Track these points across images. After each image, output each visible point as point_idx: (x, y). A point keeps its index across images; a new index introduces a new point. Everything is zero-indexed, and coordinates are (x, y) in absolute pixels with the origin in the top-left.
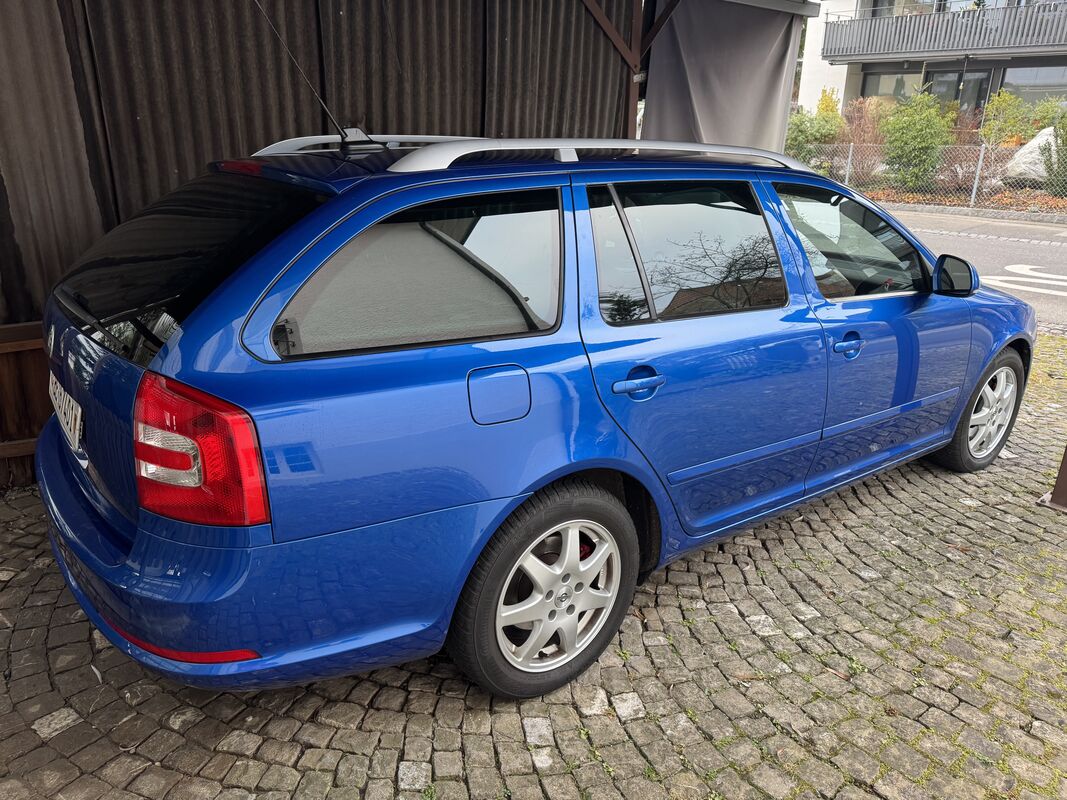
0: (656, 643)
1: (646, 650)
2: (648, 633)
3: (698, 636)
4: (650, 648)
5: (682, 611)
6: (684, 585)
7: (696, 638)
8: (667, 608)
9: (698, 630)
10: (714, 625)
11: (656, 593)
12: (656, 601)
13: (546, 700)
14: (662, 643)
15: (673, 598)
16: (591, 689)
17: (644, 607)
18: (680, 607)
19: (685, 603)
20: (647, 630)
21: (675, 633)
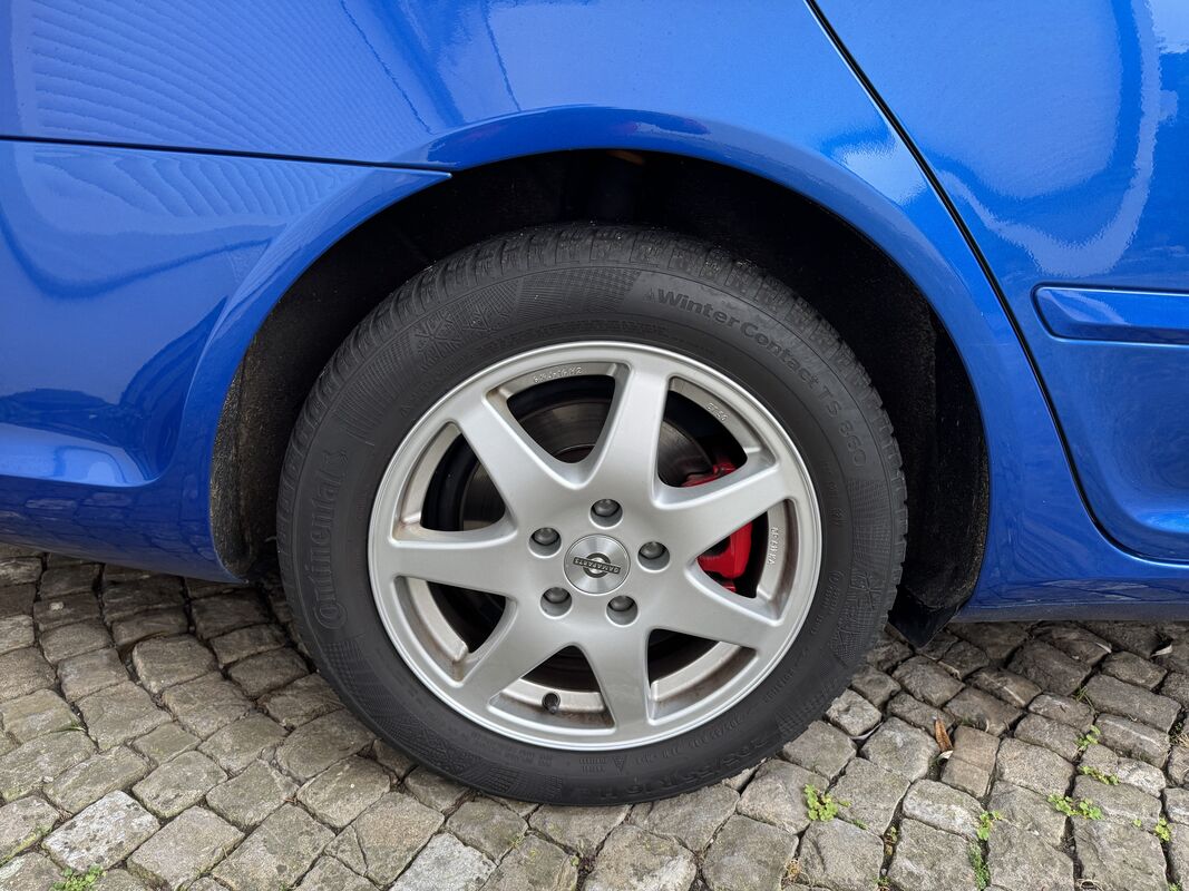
0: (939, 818)
1: (897, 823)
2: (934, 787)
3: (1085, 856)
4: (907, 824)
5: (1077, 773)
6: (1123, 716)
7: (1074, 856)
8: (1033, 751)
9: (1091, 839)
10: (1156, 846)
11: (1026, 708)
12: (1013, 726)
13: (536, 820)
14: (957, 825)
15: (1070, 735)
16: (665, 846)
17: (970, 724)
18: (1076, 762)
19: (1098, 759)
20: (938, 779)
21: (1012, 817)
